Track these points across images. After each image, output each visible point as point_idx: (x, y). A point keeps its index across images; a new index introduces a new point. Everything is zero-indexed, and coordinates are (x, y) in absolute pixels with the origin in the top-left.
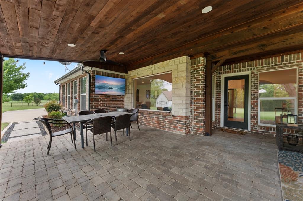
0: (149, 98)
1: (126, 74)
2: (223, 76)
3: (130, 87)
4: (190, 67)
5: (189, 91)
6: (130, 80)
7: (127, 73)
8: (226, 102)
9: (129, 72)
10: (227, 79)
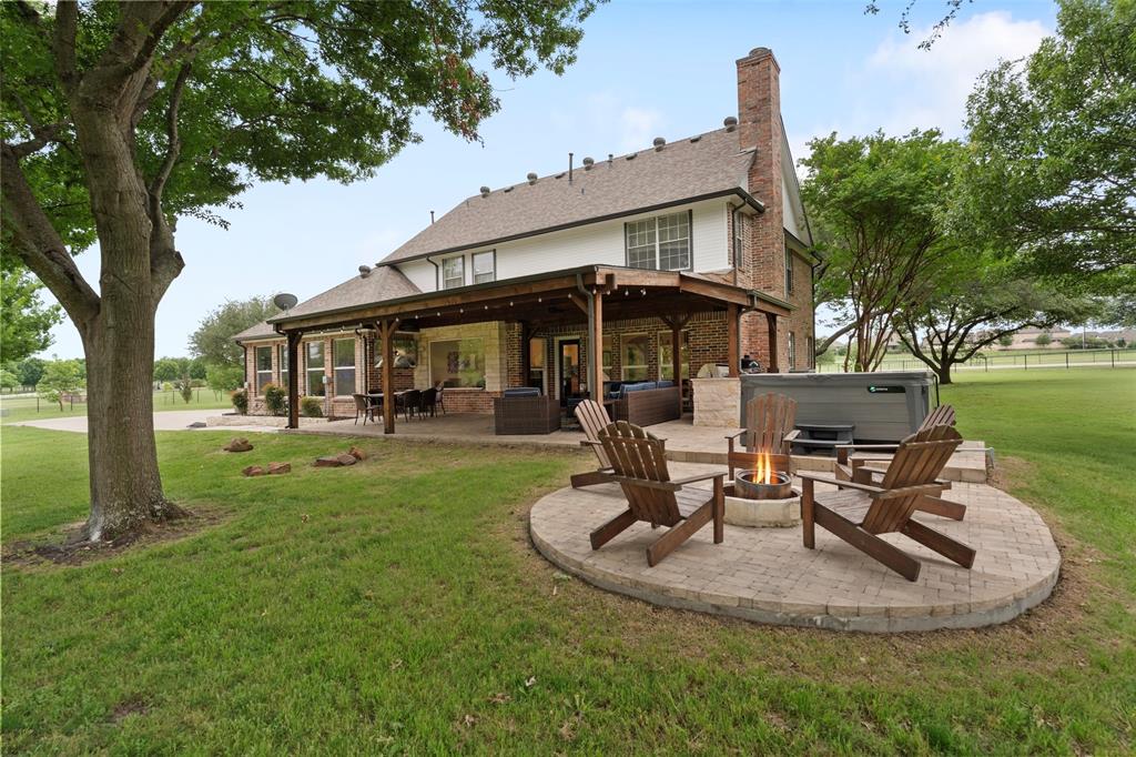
0: (457, 372)
1: (415, 333)
2: (557, 339)
3: (425, 354)
4: (505, 333)
5: (505, 362)
6: (423, 343)
7: (418, 331)
8: (561, 374)
9: (423, 331)
10: (562, 343)
